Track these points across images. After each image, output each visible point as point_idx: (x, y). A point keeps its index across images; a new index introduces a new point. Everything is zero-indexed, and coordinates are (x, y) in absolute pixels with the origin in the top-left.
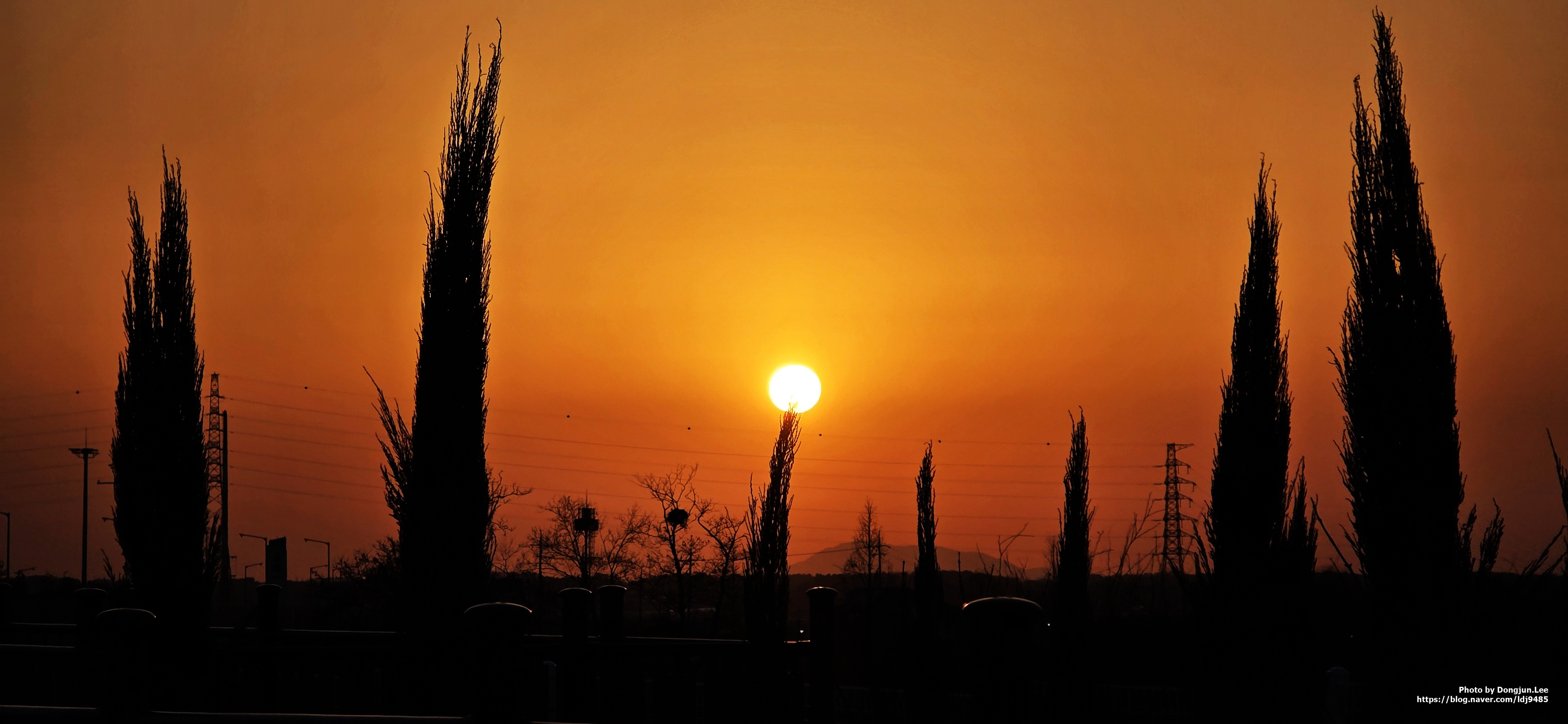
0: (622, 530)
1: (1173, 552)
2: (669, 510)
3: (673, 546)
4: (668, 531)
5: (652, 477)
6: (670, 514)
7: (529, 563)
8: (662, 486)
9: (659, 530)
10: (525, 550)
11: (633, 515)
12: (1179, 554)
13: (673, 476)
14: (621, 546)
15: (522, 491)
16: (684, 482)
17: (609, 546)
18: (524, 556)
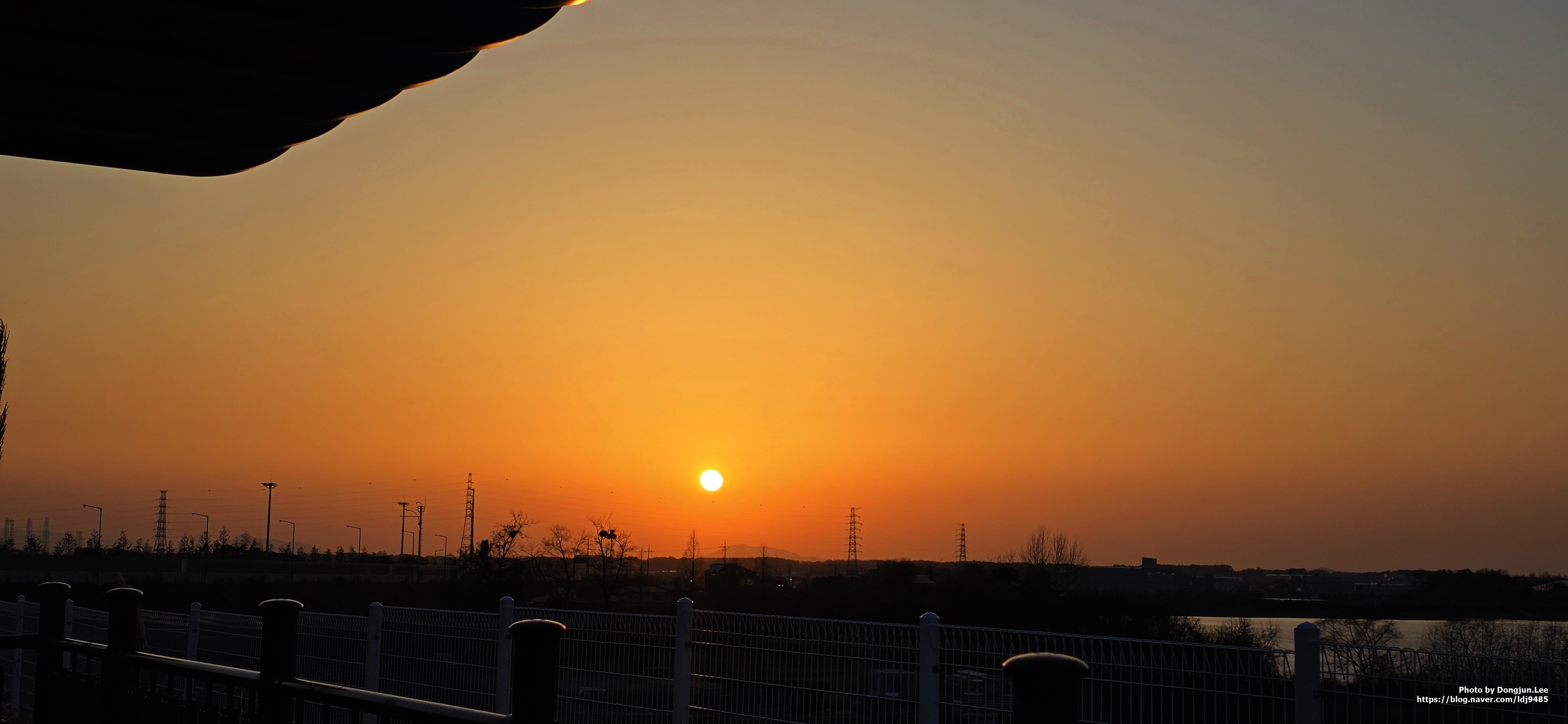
0: (580, 538)
1: (852, 551)
2: (600, 531)
3: (601, 545)
4: (599, 539)
5: (593, 517)
6: (601, 532)
7: (541, 551)
8: (597, 521)
9: (596, 539)
10: (539, 546)
11: (584, 532)
12: (855, 552)
13: (602, 518)
14: (579, 545)
15: (535, 522)
16: (607, 519)
17: (574, 545)
18: (539, 549)
